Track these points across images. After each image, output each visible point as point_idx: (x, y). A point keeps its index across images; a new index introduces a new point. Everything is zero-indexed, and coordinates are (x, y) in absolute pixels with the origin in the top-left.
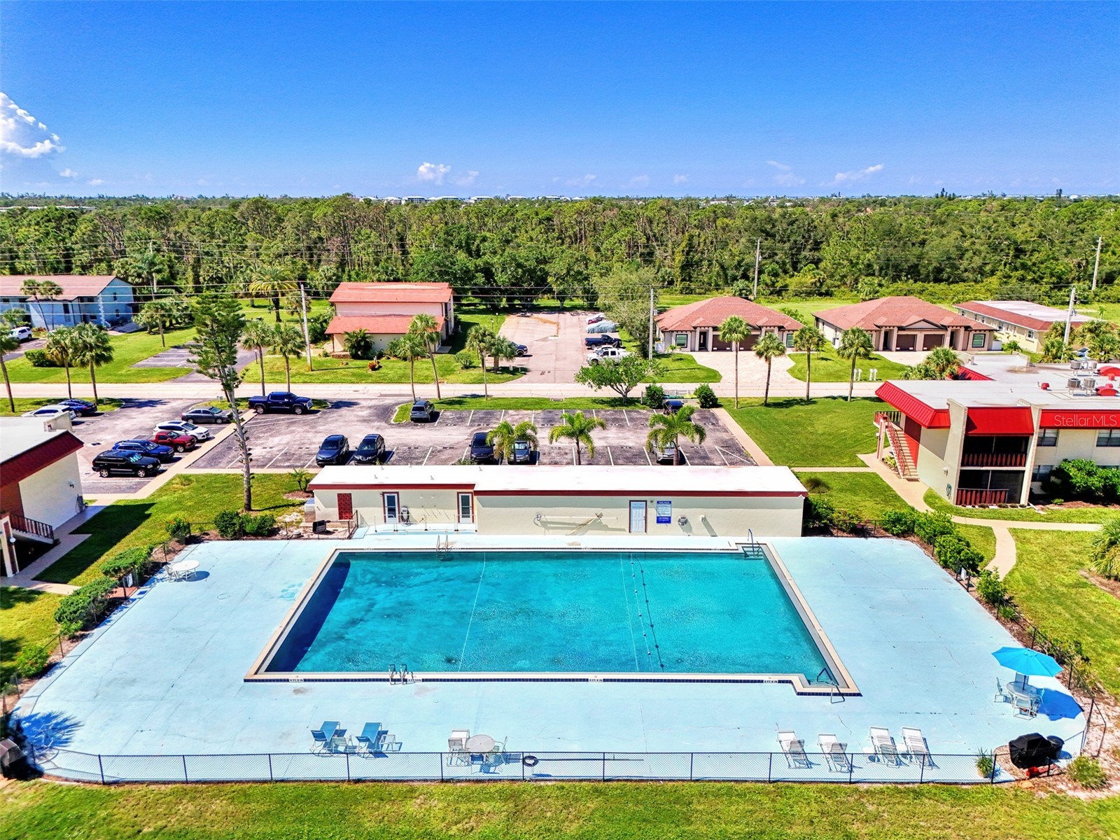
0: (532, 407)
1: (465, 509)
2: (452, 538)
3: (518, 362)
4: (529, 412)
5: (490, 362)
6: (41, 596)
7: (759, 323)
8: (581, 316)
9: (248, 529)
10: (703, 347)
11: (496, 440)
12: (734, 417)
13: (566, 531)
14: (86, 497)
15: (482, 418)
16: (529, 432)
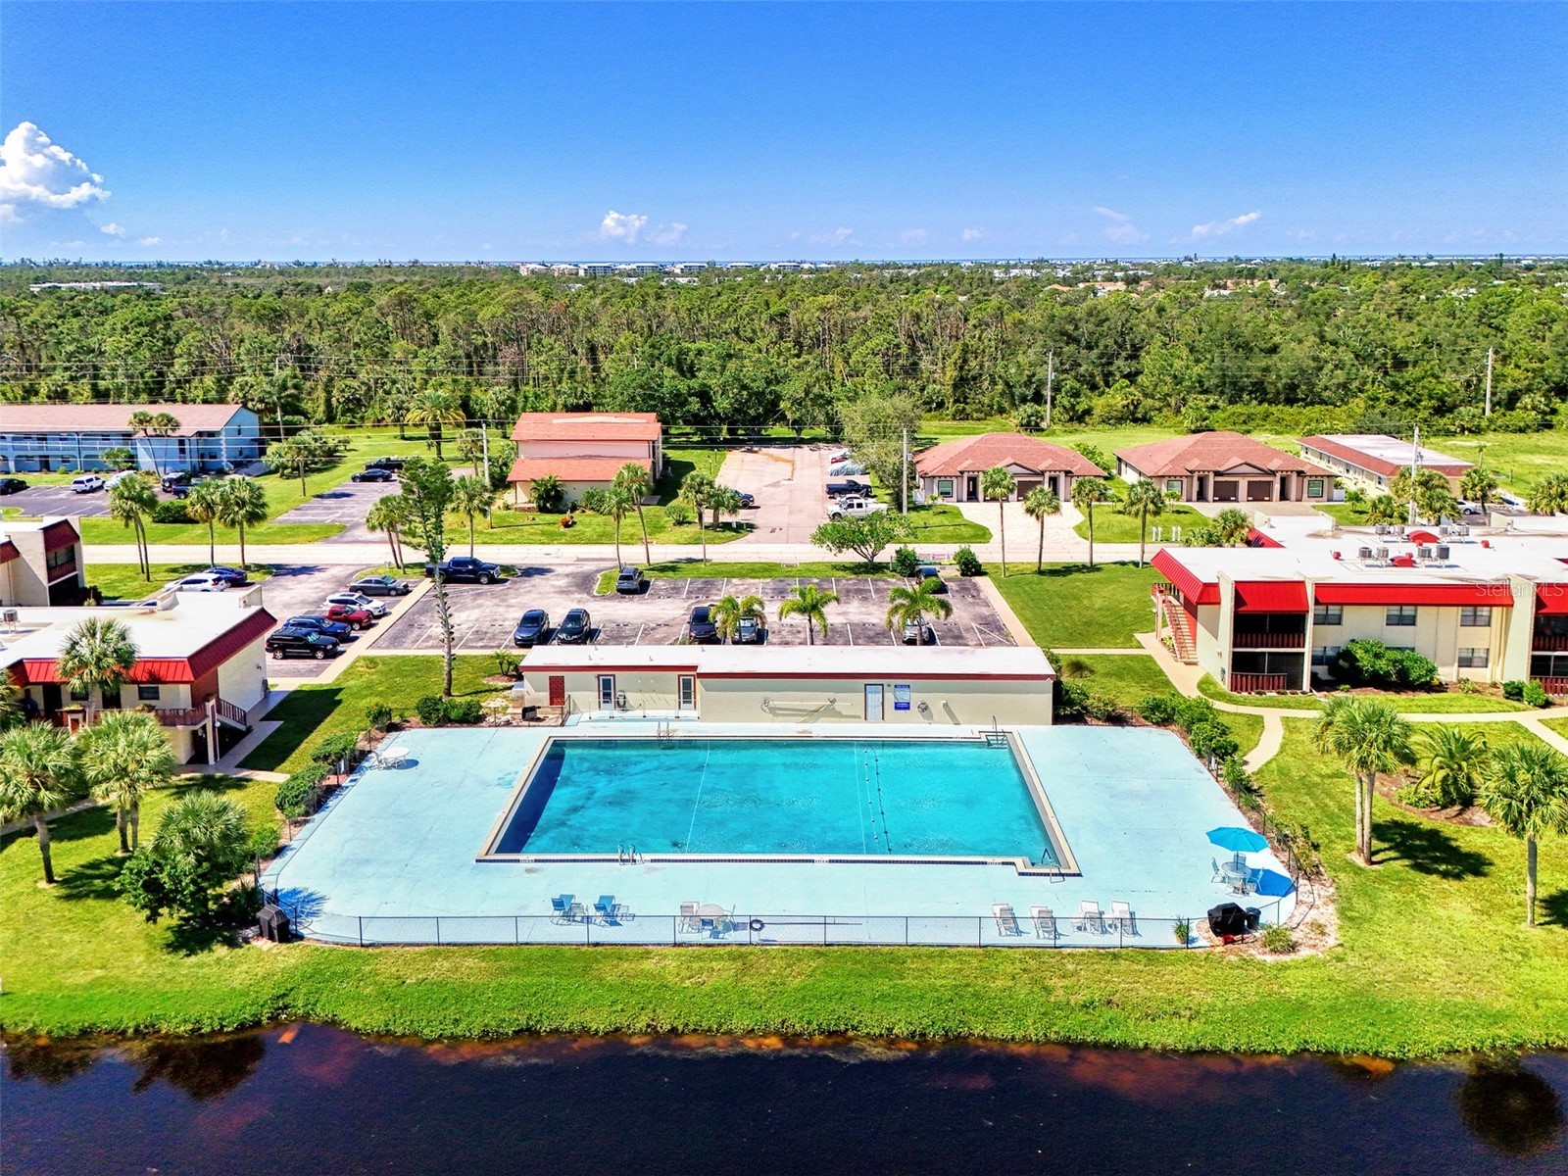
0: (760, 574)
1: (687, 694)
2: (673, 725)
3: (743, 515)
4: (756, 581)
5: (708, 517)
6: (250, 784)
7: (1041, 467)
8: (822, 451)
9: (453, 715)
10: (972, 496)
11: (719, 617)
12: (999, 587)
13: (796, 718)
14: (270, 681)
15: (700, 589)
16: (756, 607)
